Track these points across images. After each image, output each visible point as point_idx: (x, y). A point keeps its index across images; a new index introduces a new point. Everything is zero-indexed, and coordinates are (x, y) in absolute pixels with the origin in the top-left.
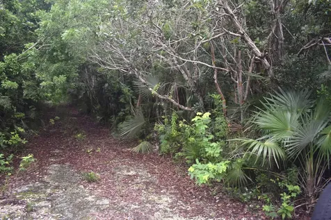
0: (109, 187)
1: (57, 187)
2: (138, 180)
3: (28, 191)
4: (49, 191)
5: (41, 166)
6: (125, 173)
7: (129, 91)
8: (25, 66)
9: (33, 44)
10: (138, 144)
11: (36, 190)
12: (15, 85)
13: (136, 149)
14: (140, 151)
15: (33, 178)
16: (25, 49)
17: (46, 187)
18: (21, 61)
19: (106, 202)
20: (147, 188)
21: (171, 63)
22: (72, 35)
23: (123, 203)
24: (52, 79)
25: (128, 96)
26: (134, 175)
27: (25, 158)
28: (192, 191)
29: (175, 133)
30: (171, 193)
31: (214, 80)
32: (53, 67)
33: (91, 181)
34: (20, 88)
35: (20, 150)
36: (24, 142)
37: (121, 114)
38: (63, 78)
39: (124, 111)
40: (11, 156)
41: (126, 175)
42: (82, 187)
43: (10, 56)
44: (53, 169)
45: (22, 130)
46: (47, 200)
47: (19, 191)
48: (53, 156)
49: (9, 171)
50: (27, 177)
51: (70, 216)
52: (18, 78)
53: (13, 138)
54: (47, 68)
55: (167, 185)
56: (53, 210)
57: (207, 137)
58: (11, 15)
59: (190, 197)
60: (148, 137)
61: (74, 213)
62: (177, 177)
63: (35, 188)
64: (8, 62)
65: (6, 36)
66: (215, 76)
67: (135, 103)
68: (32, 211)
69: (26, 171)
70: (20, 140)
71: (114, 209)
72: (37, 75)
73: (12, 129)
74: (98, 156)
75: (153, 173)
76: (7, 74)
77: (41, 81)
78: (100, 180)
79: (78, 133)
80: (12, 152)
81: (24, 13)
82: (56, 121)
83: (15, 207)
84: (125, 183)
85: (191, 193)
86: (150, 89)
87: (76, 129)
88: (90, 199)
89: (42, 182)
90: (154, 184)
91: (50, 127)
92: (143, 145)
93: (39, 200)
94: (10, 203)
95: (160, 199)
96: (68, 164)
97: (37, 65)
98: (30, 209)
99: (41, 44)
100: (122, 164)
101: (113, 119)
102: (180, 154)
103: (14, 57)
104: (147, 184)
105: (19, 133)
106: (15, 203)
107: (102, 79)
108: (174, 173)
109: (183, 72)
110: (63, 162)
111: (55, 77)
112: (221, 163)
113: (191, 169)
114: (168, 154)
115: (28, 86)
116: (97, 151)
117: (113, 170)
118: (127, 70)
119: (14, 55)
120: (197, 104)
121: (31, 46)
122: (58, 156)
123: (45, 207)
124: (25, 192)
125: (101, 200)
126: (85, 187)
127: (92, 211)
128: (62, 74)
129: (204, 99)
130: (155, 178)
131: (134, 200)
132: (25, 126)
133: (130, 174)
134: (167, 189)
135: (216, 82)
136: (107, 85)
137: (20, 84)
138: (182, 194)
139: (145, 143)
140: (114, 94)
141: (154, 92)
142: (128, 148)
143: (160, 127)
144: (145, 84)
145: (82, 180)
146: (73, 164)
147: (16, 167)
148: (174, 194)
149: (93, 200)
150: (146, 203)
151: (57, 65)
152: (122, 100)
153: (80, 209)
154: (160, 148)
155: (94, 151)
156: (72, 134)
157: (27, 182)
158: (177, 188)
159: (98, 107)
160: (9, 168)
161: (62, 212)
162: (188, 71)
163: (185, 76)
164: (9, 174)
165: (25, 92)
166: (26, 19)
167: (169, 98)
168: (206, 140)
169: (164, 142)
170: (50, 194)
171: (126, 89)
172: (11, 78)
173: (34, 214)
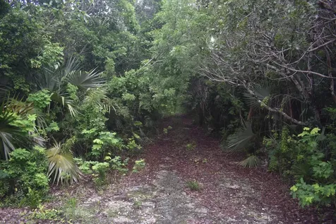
0: (210, 197)
1: (162, 191)
2: (240, 194)
3: (138, 191)
4: (155, 193)
5: (151, 171)
6: (228, 185)
7: (239, 102)
8: (141, 81)
9: (149, 61)
10: (246, 158)
11: (144, 192)
12: (133, 97)
13: (243, 163)
14: (248, 165)
15: (143, 180)
16: (142, 65)
17: (153, 190)
18: (138, 76)
19: (205, 210)
20: (248, 204)
21: (283, 74)
22: (179, 51)
23: (220, 214)
24: (163, 91)
25: (238, 108)
26: (237, 189)
27: (137, 162)
28: (297, 213)
29: (284, 149)
30: (273, 213)
31: (331, 91)
32: (164, 81)
33: (193, 189)
34: (137, 100)
35: (135, 155)
36: (139, 147)
37: (230, 126)
38: (172, 91)
39: (233, 124)
40: (127, 160)
41: (228, 188)
42: (185, 194)
43: (130, 72)
44: (162, 174)
45: (138, 137)
46: (152, 201)
47: (131, 190)
48: (163, 162)
49: (125, 172)
50: (139, 179)
51: (170, 218)
52: (136, 91)
53: (131, 143)
54: (159, 82)
55: (270, 203)
56: (156, 210)
57: (316, 155)
58: (132, 36)
59: (293, 219)
60: (257, 152)
61: (173, 217)
62: (283, 196)
63: (144, 189)
64: (128, 77)
65: (128, 55)
66: (332, 87)
67: (246, 115)
68: (138, 208)
69: (138, 174)
70: (135, 145)
71: (211, 218)
72: (151, 88)
73: (130, 135)
74: (205, 166)
75: (257, 189)
76: (127, 87)
77: (154, 94)
78: (202, 189)
79: (188, 143)
80: (129, 156)
81: (143, 32)
82: (169, 130)
83: (126, 203)
84: (226, 195)
85: (295, 215)
86: (260, 101)
87: (188, 139)
88: (190, 205)
89: (150, 184)
90: (256, 200)
91: (164, 136)
92: (251, 159)
93: (145, 200)
94: (122, 199)
95: (259, 216)
96: (175, 171)
97: (152, 80)
98: (137, 206)
99: (154, 60)
100: (227, 177)
101: (224, 131)
102: (288, 172)
103: (133, 73)
104: (249, 199)
105: (135, 139)
106: (126, 199)
107: (214, 91)
108: (281, 192)
109: (297, 83)
110: (171, 169)
111: (166, 90)
112: (330, 186)
113: (294, 188)
114: (277, 171)
115: (144, 98)
116: (204, 161)
117: (217, 181)
118: (235, 82)
119: (133, 70)
120: (312, 118)
121: (146, 62)
122: (168, 163)
123: (150, 207)
124: (135, 192)
125: (200, 208)
126: (187, 194)
127: (190, 217)
128: (172, 87)
129: (320, 113)
130: (258, 195)
131: (232, 213)
132: (142, 133)
133: (233, 187)
134: (270, 208)
135: (333, 93)
136: (218, 97)
137: (138, 96)
138: (285, 215)
139: (253, 157)
140: (225, 105)
141: (263, 104)
142: (236, 161)
143: (268, 142)
144: (253, 96)
145: (186, 187)
146: (180, 171)
147: (131, 169)
148: (276, 213)
149: (193, 207)
150: (245, 218)
151: (168, 79)
152: (231, 112)
153: (179, 214)
154: (269, 164)
155: (200, 161)
156: (182, 144)
157: (138, 183)
158: (282, 208)
159: (210, 118)
160: (125, 170)
161: (163, 213)
162: (302, 82)
163: (299, 87)
164: (124, 174)
165: (141, 103)
166: (144, 38)
167: (280, 111)
168: (314, 158)
169: (273, 158)
170: (156, 197)
171: (235, 101)
172: (130, 91)
173: (140, 212)
